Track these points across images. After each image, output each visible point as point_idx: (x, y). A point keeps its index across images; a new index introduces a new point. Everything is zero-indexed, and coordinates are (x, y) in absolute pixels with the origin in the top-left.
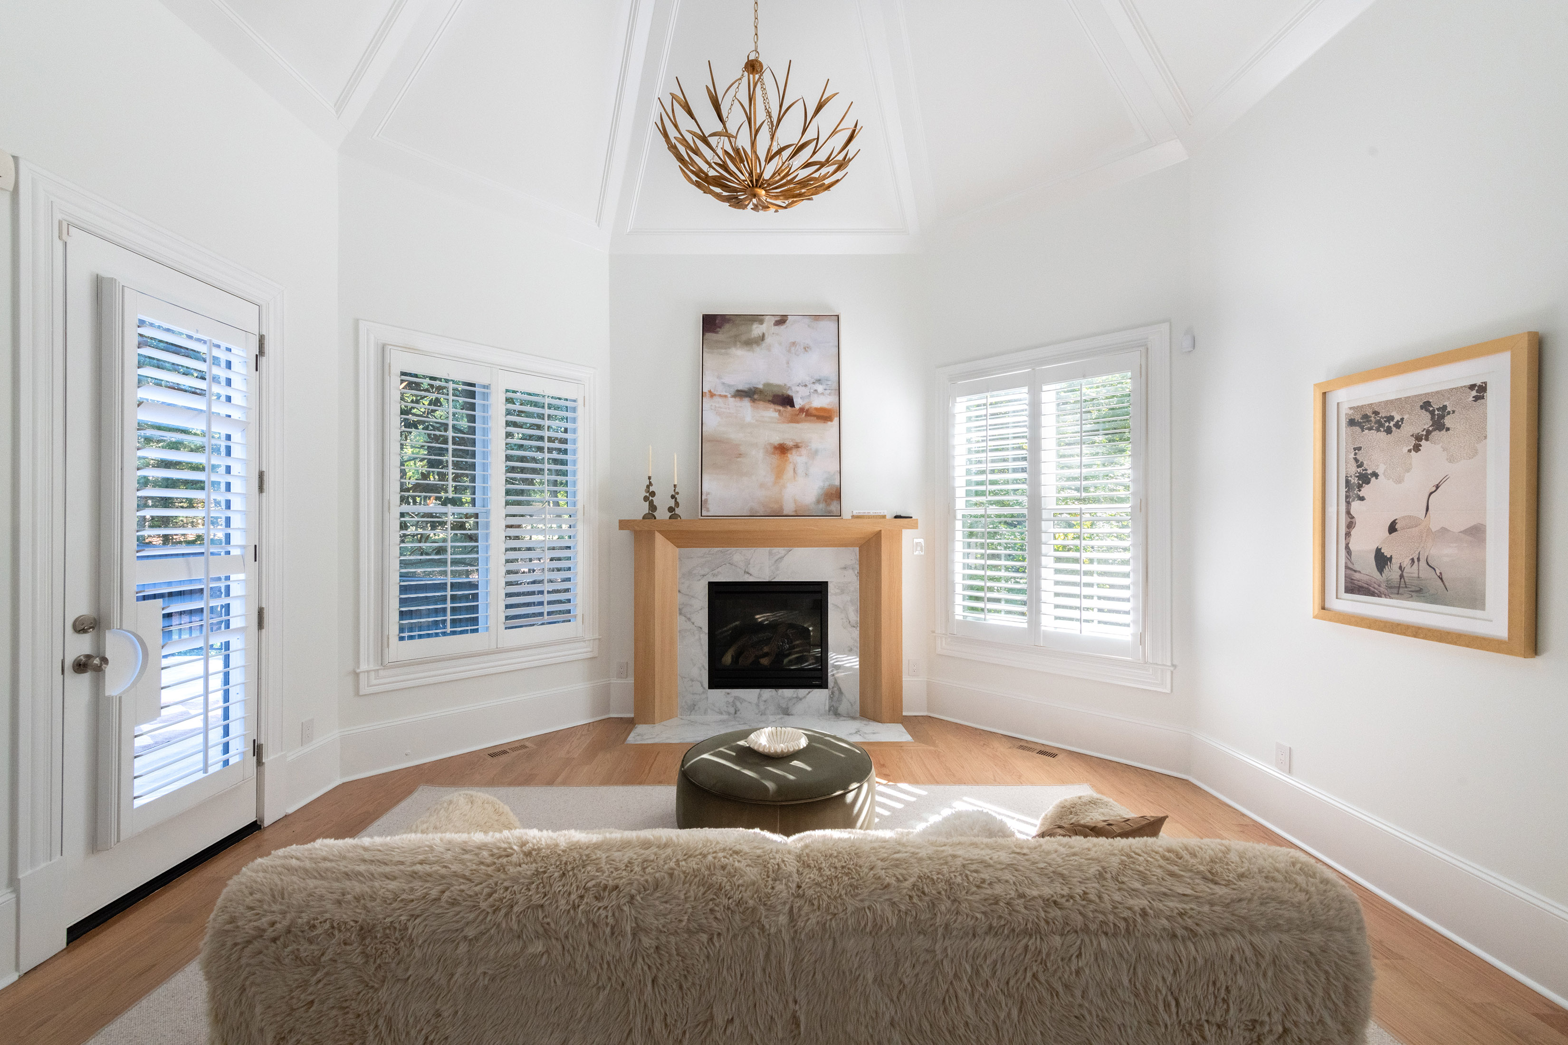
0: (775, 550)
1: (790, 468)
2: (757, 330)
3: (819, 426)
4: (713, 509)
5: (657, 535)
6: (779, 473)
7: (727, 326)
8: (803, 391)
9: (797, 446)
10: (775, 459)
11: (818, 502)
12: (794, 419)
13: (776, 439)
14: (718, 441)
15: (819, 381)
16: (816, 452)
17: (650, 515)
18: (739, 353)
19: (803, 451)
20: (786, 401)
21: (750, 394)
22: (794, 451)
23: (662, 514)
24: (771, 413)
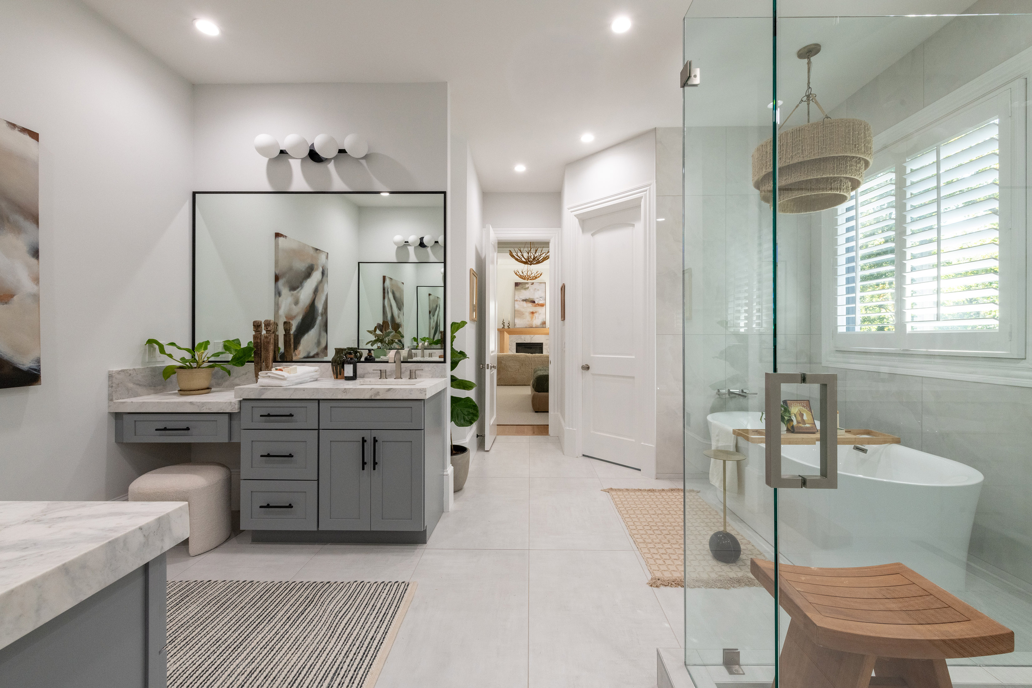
0: (531, 335)
1: (534, 317)
2: (527, 286)
3: (541, 308)
4: (517, 326)
5: (505, 332)
6: (532, 318)
7: (520, 285)
8: (537, 300)
9: (536, 312)
10: (531, 315)
11: (541, 324)
12: (535, 306)
13: (531, 311)
14: (518, 311)
15: (541, 297)
16: (540, 314)
17: (503, 328)
18: (523, 291)
19: (537, 313)
20: (534, 302)
21: (525, 300)
22: (535, 313)
23: (506, 327)
24: (530, 305)
